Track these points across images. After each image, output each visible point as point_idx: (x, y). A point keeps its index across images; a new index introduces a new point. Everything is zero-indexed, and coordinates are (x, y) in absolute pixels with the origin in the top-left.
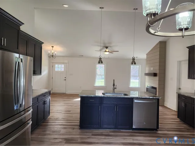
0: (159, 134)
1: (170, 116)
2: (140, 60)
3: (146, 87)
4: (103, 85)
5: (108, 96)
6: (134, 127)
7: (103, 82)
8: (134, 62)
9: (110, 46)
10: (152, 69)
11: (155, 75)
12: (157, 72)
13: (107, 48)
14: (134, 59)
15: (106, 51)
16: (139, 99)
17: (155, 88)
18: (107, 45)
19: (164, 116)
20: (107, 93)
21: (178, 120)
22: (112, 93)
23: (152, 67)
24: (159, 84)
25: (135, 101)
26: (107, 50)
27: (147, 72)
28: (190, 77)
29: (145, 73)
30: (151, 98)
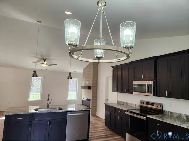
1: (100, 124)
2: (78, 74)
3: (82, 100)
4: (39, 99)
5: (41, 112)
7: (39, 95)
8: (70, 77)
9: (48, 59)
10: (87, 82)
11: (89, 88)
12: (91, 85)
13: (45, 60)
15: (43, 64)
17: (89, 100)
18: (45, 58)
19: (95, 126)
20: (40, 109)
21: (106, 127)
22: (46, 108)
23: (87, 81)
24: (92, 96)
25: (69, 114)
26: (45, 63)
27: (83, 85)
28: (113, 90)
29: (82, 87)
30: (83, 110)
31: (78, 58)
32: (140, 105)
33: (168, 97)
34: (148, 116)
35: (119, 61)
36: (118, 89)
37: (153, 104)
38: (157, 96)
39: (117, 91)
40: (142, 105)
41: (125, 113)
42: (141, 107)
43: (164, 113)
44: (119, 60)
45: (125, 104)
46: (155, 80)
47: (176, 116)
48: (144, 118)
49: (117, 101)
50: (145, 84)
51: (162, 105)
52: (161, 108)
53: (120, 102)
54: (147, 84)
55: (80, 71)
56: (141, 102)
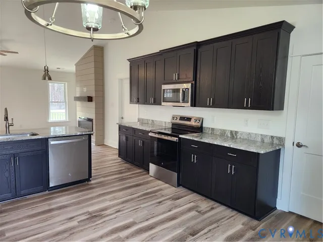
0: (91, 184)
3: (78, 120)
6: (51, 185)
8: (47, 75)
10: (85, 89)
11: (90, 99)
12: (93, 94)
14: (47, 70)
16: (58, 138)
17: (90, 120)
22: (5, 134)
23: (85, 86)
24: (96, 114)
25: (52, 143)
27: (78, 95)
28: (131, 101)
29: (75, 97)
30: (78, 134)
31: (48, 25)
32: (171, 122)
33: (210, 107)
34: (180, 136)
35: (128, 36)
36: (138, 99)
37: (189, 119)
38: (195, 106)
39: (138, 102)
40: (175, 121)
41: (149, 134)
42: (173, 124)
43: (204, 131)
44: (128, 34)
45: (150, 122)
46: (194, 82)
47: (218, 133)
48: (175, 139)
49: (138, 119)
50: (180, 89)
51: (201, 120)
52: (199, 124)
53: (143, 119)
54: (183, 89)
55: (70, 67)
56: (173, 118)
